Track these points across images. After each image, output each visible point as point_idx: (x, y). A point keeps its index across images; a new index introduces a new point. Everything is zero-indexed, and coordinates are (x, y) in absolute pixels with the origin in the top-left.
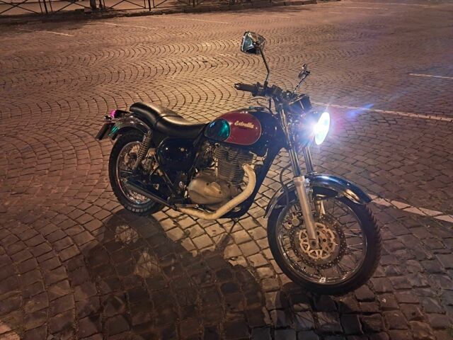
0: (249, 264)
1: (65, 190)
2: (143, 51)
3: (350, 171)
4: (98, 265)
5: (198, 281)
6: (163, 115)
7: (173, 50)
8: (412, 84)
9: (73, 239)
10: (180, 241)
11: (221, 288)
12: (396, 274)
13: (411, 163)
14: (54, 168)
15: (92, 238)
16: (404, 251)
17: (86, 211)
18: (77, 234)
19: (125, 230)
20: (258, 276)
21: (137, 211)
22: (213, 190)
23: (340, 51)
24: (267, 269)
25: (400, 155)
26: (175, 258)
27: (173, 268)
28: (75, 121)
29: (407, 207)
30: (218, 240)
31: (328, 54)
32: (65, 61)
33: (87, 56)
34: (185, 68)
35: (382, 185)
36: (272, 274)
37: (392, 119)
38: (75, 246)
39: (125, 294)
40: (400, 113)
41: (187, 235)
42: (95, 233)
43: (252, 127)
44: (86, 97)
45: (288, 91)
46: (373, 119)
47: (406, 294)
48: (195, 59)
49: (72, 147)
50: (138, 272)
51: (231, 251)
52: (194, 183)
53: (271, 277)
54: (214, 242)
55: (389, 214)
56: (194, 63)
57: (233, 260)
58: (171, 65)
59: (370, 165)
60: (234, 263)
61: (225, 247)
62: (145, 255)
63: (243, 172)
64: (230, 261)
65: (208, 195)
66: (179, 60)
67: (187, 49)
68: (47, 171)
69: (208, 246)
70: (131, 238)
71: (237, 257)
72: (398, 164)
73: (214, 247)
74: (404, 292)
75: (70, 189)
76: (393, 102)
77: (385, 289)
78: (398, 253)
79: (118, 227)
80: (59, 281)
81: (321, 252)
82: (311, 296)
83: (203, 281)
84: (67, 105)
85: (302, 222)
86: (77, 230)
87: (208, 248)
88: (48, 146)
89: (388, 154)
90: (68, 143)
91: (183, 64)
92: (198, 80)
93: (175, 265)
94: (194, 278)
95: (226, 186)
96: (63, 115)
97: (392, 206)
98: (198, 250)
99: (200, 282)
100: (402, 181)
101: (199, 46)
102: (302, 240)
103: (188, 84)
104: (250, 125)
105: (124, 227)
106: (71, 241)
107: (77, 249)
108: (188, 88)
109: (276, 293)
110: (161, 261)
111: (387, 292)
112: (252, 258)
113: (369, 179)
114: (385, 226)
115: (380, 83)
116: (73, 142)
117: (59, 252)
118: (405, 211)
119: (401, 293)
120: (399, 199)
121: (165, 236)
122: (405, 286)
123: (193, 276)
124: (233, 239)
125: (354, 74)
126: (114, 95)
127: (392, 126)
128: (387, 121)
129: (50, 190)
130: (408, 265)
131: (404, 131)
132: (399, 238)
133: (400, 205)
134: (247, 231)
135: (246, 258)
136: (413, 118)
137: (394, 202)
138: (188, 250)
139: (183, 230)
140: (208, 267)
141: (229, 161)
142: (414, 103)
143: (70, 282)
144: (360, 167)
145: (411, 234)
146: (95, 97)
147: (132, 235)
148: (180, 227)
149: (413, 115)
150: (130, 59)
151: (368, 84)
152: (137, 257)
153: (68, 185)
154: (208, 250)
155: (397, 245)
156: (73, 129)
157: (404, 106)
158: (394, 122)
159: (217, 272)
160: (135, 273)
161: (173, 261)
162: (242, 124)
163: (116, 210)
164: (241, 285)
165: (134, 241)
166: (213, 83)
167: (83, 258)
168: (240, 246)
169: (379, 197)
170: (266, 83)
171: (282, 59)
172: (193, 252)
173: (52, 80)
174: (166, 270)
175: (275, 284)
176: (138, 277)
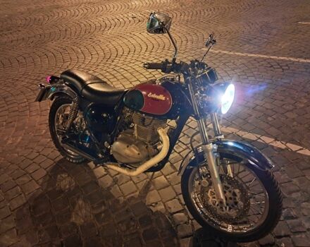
0: (167, 210)
1: (19, 140)
2: (86, 11)
3: (251, 116)
4: (41, 214)
5: (124, 228)
6: (88, 82)
7: (108, 8)
8: (301, 31)
9: (21, 189)
10: (109, 188)
11: (143, 234)
12: (292, 218)
13: (303, 105)
14: (10, 120)
15: (38, 187)
16: (299, 194)
17: (34, 161)
18: (25, 184)
19: (65, 179)
20: (174, 222)
21: (74, 161)
22: (132, 151)
23: (242, 4)
24: (182, 214)
25: (293, 98)
26: (105, 205)
27: (103, 215)
28: (30, 75)
29: (300, 149)
30: (141, 186)
31: (232, 7)
32: (24, 22)
33: (41, 17)
34: (118, 24)
35: (278, 128)
36: (186, 219)
37: (284, 64)
38: (23, 195)
39: (62, 242)
40: (292, 59)
41: (116, 181)
42: (41, 181)
43: (163, 98)
44: (39, 53)
45: (196, 61)
46: (269, 65)
47: (301, 237)
48: (125, 15)
49: (25, 100)
50: (74, 219)
51: (152, 198)
52: (117, 144)
53: (186, 223)
54: (138, 188)
55: (285, 157)
56: (126, 19)
57: (154, 206)
58: (107, 22)
59: (267, 109)
60: (154, 210)
61: (147, 193)
62: (80, 202)
63: (158, 135)
64: (151, 207)
65: (128, 156)
66: (114, 18)
67: (120, 7)
68: (5, 123)
69: (133, 193)
70: (70, 186)
71: (156, 203)
72: (291, 107)
73: (138, 193)
74: (300, 236)
75: (22, 139)
76: (284, 48)
77: (283, 233)
78: (294, 195)
79: (59, 176)
80: (9, 230)
81: (228, 208)
82: (219, 241)
83: (128, 228)
84: (24, 61)
85: (211, 184)
86: (25, 179)
87: (132, 195)
88: (7, 100)
89: (283, 98)
90: (23, 96)
91: (116, 20)
92: (128, 34)
93: (104, 212)
94: (120, 225)
95: (144, 147)
96: (20, 71)
97: (287, 149)
98: (124, 197)
99: (125, 228)
100: (295, 123)
101: (130, 4)
102: (211, 197)
103: (121, 38)
104: (162, 97)
105: (63, 175)
106: (20, 190)
107: (24, 199)
108: (120, 42)
109: (190, 238)
110: (93, 208)
111: (285, 236)
112: (169, 204)
113: (267, 123)
114: (282, 168)
115: (274, 32)
116: (27, 95)
117: (9, 201)
118: (299, 154)
119: (297, 236)
120: (293, 142)
121: (97, 183)
122: (301, 229)
123: (119, 223)
124: (154, 184)
125: (252, 24)
126: (61, 50)
127: (285, 72)
128: (281, 67)
129: (6, 142)
130: (303, 208)
131: (296, 75)
132: (294, 180)
133: (294, 147)
134: (165, 177)
135: (164, 203)
136: (303, 63)
137: (289, 145)
138: (116, 197)
139: (112, 177)
140: (132, 214)
141: (146, 126)
142: (302, 48)
143: (17, 231)
144: (259, 111)
145: (305, 176)
146: (47, 53)
147: (70, 183)
148: (110, 175)
149: (302, 60)
150: (75, 18)
151: (264, 33)
152: (74, 204)
153: (20, 135)
154: (132, 197)
155: (293, 188)
156: (27, 83)
157: (295, 52)
158: (287, 68)
159: (140, 219)
160: (71, 221)
161: (103, 208)
162: (154, 96)
163: (58, 159)
164: (160, 231)
165: (72, 189)
166: (140, 36)
167: (28, 207)
168: (160, 191)
169: (276, 140)
170: (174, 60)
171: (195, 13)
172: (120, 198)
173: (14, 39)
174: (97, 216)
175: (189, 230)
176: (74, 224)
